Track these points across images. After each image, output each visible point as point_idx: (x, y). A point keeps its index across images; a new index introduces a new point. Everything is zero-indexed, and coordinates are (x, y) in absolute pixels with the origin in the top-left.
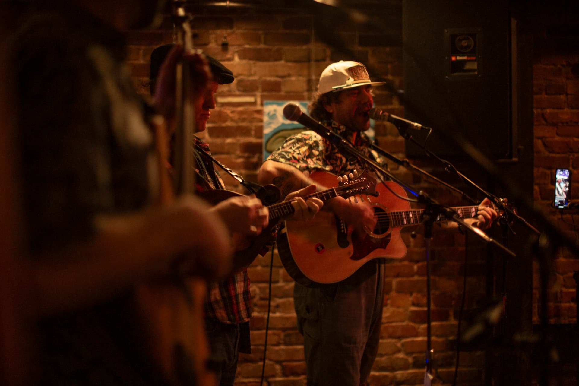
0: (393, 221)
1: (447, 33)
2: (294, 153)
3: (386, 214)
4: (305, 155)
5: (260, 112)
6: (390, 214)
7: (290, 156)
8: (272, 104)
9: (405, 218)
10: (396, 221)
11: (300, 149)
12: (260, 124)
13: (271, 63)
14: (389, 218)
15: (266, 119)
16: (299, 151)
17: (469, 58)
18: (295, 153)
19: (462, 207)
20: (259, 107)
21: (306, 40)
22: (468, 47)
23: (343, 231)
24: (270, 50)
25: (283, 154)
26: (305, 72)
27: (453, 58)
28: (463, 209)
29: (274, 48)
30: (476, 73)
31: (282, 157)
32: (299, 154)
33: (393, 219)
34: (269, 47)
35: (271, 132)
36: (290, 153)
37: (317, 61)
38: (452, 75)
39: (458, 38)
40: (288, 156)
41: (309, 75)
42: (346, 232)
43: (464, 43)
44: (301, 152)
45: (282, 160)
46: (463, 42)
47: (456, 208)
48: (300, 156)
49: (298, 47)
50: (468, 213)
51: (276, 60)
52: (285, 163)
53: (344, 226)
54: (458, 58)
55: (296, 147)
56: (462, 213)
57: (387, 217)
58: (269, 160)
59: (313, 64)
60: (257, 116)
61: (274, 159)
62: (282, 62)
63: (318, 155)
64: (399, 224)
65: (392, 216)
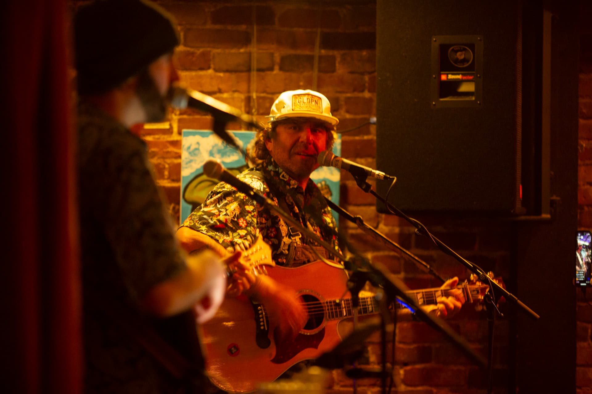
0: (329, 312)
1: (435, 41)
2: (219, 215)
3: (320, 304)
4: (235, 215)
5: (177, 144)
6: (325, 303)
7: (215, 219)
8: (194, 134)
9: (345, 307)
10: (332, 313)
11: (227, 207)
12: (176, 161)
13: (194, 73)
14: (324, 308)
15: (185, 155)
16: (226, 210)
17: (465, 78)
18: (222, 214)
19: (424, 290)
20: (175, 137)
21: (246, 40)
22: (465, 61)
23: (262, 328)
24: (193, 54)
25: (205, 219)
26: (243, 86)
27: (444, 77)
28: (424, 294)
29: (199, 51)
30: (474, 99)
31: (203, 224)
32: (226, 215)
33: (328, 310)
34: (192, 50)
35: (192, 174)
36: (213, 215)
37: (259, 70)
38: (442, 100)
39: (451, 48)
40: (212, 219)
41: (249, 91)
42: (266, 329)
43: (460, 56)
44: (228, 212)
45: (204, 228)
46: (459, 53)
47: (415, 291)
48: (227, 217)
49: (234, 51)
50: (431, 297)
51: (202, 69)
52: (206, 234)
53: (265, 321)
54: (450, 77)
55: (222, 204)
56: (424, 298)
57: (322, 307)
58: (187, 226)
59: (254, 74)
60: (171, 149)
61: (193, 227)
62: (210, 71)
63: (253, 211)
64: (337, 316)
65: (328, 306)
